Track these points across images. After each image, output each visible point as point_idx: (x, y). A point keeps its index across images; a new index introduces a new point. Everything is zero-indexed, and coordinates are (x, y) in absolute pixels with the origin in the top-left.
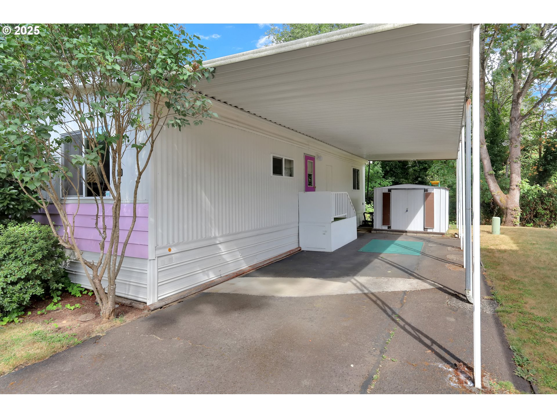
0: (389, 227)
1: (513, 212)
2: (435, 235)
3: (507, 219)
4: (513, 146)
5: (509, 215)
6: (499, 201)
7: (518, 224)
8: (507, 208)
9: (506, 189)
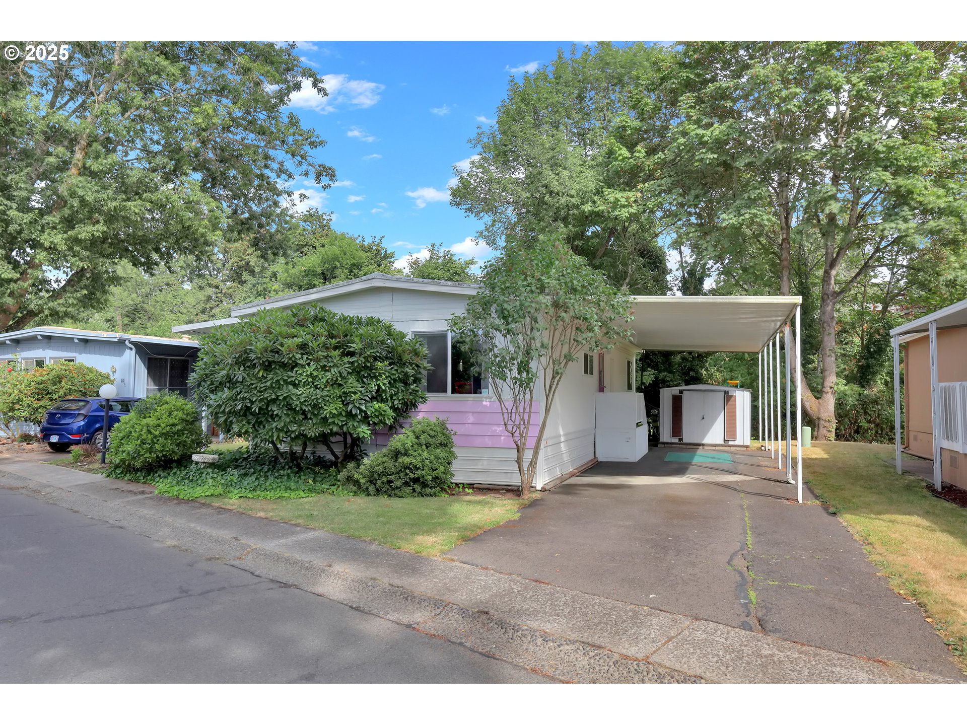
0: (681, 440)
1: (827, 424)
2: (738, 449)
3: (819, 433)
4: (826, 333)
5: (821, 427)
6: (809, 409)
7: (833, 439)
8: (819, 419)
9: (817, 392)
